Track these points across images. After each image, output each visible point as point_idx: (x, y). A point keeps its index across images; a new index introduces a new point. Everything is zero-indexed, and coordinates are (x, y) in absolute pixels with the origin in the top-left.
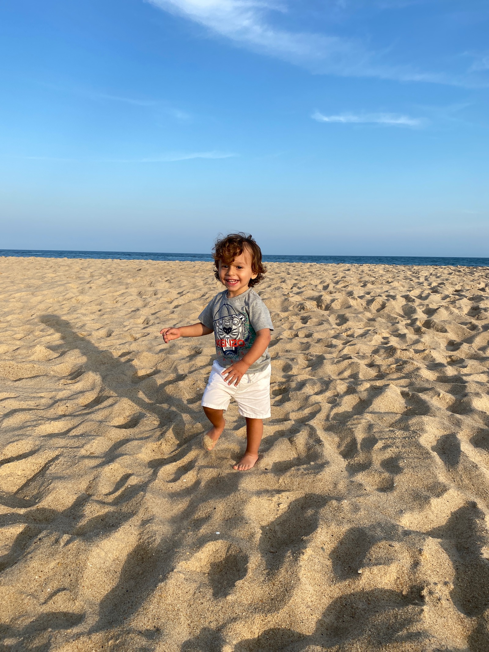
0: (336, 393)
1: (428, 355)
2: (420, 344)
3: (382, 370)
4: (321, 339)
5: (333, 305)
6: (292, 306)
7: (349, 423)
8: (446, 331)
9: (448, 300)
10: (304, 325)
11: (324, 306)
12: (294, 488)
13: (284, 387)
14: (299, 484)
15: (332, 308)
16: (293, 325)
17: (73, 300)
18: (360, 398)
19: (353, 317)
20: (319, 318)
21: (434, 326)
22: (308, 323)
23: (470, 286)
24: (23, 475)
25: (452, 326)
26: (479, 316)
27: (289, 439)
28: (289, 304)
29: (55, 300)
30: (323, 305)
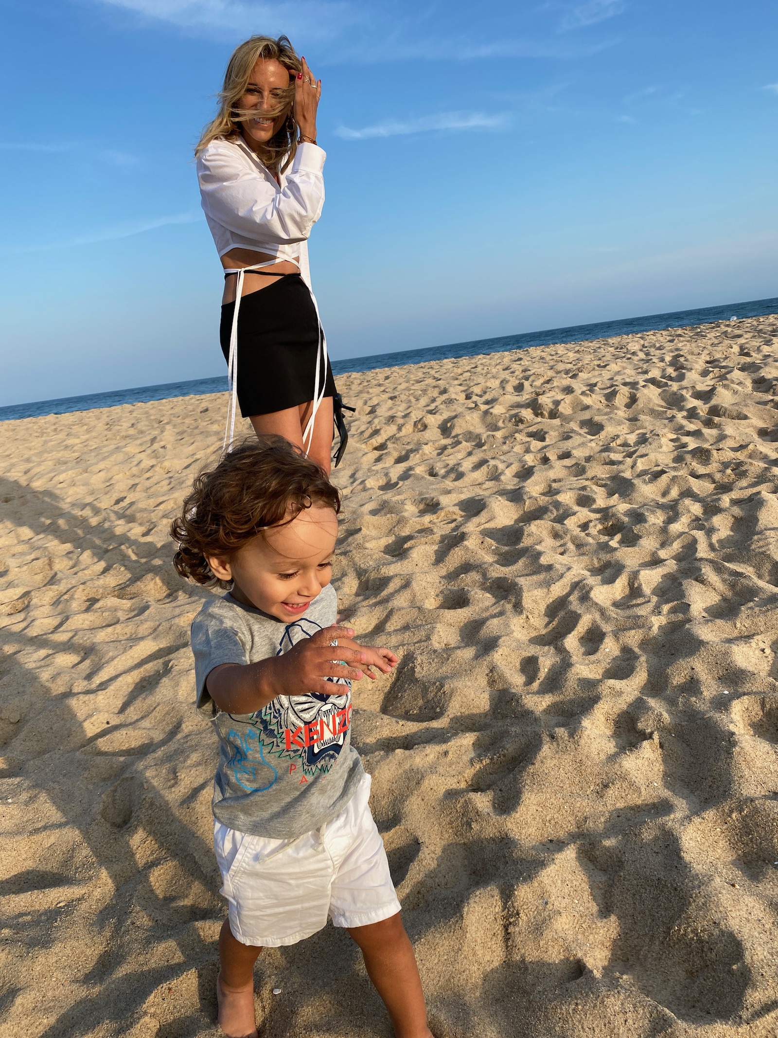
0: (694, 517)
1: (753, 451)
2: (728, 439)
3: (717, 480)
4: (590, 457)
5: (561, 408)
6: (501, 422)
7: (753, 547)
8: (746, 417)
9: (712, 377)
10: (544, 444)
11: (546, 414)
12: (762, 629)
13: (610, 524)
14: (765, 624)
15: (561, 413)
16: (529, 446)
17: (157, 469)
18: (733, 516)
19: (607, 419)
20: (557, 430)
21: (725, 413)
22: (547, 440)
23: (721, 353)
24: (375, 689)
25: (752, 409)
26: (774, 390)
27: (696, 580)
28: (494, 418)
29: (127, 473)
30: (544, 412)
